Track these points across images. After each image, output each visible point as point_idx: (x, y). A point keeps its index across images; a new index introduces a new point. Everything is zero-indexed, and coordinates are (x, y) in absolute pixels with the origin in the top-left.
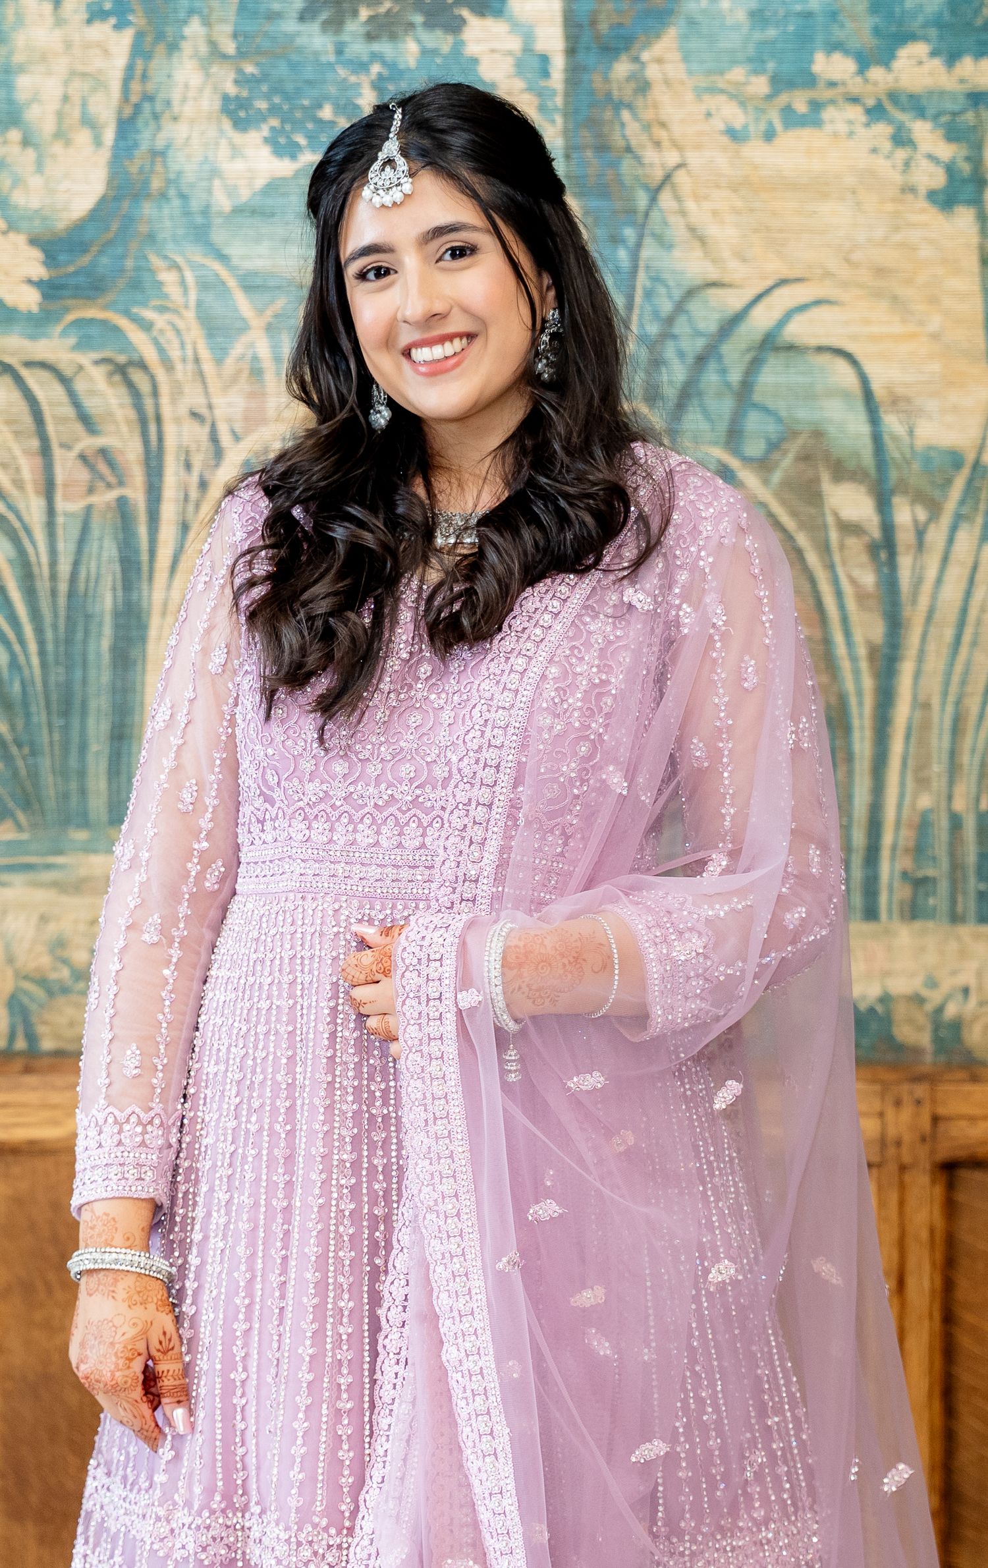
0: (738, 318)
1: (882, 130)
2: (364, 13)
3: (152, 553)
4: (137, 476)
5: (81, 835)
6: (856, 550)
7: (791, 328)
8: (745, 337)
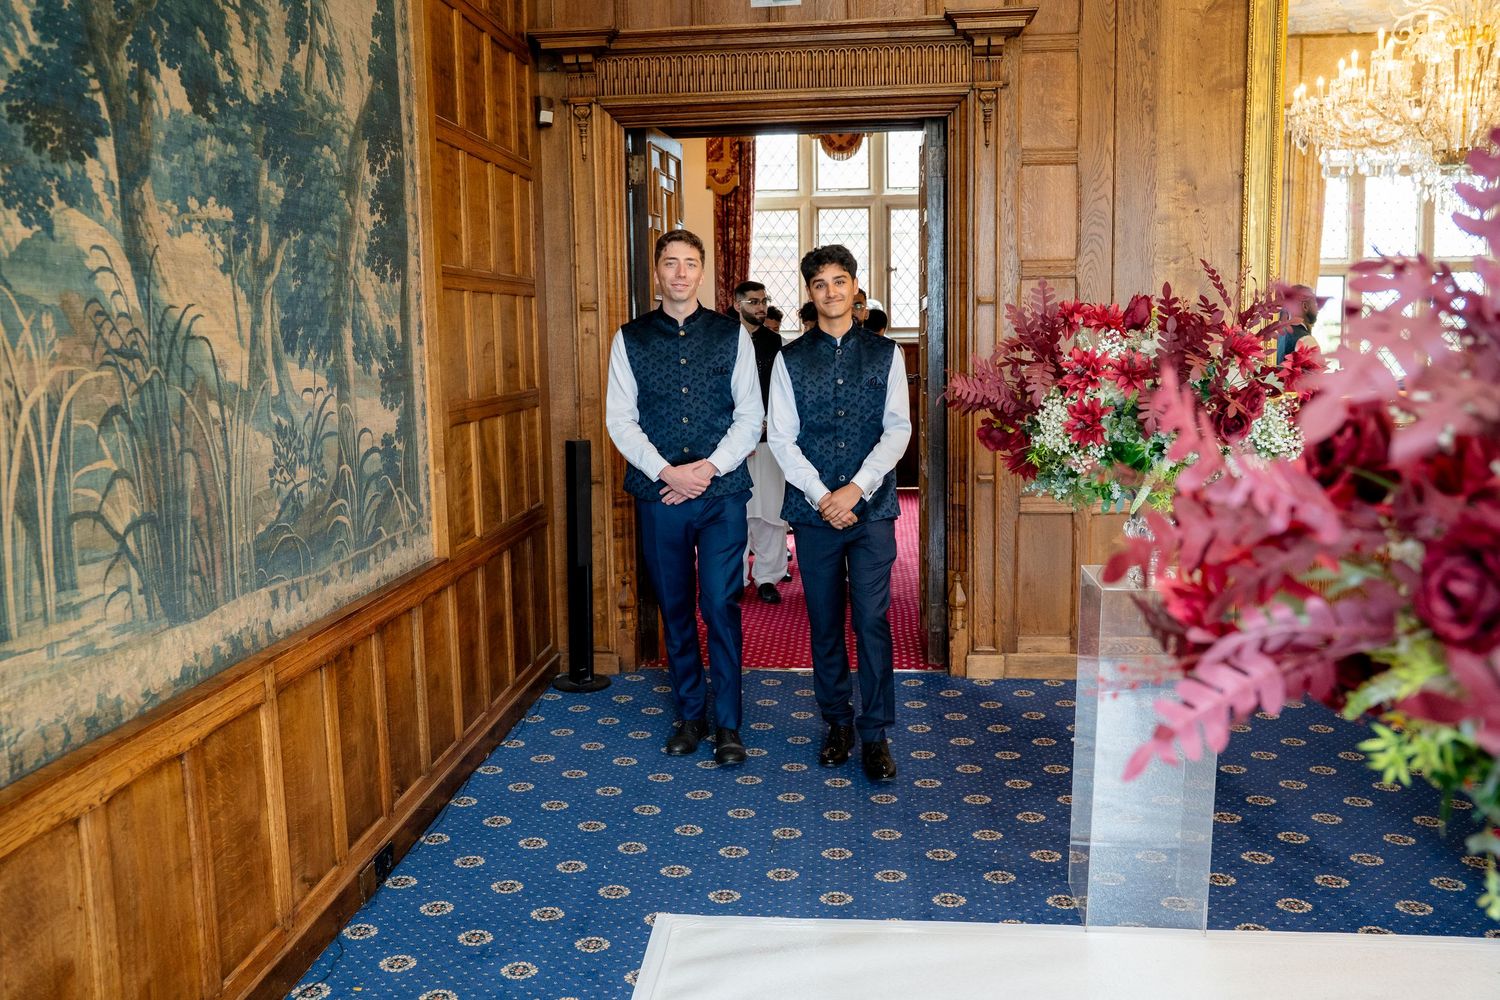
0: (179, 323)
6: (218, 431)
7: (193, 329)
8: (182, 332)
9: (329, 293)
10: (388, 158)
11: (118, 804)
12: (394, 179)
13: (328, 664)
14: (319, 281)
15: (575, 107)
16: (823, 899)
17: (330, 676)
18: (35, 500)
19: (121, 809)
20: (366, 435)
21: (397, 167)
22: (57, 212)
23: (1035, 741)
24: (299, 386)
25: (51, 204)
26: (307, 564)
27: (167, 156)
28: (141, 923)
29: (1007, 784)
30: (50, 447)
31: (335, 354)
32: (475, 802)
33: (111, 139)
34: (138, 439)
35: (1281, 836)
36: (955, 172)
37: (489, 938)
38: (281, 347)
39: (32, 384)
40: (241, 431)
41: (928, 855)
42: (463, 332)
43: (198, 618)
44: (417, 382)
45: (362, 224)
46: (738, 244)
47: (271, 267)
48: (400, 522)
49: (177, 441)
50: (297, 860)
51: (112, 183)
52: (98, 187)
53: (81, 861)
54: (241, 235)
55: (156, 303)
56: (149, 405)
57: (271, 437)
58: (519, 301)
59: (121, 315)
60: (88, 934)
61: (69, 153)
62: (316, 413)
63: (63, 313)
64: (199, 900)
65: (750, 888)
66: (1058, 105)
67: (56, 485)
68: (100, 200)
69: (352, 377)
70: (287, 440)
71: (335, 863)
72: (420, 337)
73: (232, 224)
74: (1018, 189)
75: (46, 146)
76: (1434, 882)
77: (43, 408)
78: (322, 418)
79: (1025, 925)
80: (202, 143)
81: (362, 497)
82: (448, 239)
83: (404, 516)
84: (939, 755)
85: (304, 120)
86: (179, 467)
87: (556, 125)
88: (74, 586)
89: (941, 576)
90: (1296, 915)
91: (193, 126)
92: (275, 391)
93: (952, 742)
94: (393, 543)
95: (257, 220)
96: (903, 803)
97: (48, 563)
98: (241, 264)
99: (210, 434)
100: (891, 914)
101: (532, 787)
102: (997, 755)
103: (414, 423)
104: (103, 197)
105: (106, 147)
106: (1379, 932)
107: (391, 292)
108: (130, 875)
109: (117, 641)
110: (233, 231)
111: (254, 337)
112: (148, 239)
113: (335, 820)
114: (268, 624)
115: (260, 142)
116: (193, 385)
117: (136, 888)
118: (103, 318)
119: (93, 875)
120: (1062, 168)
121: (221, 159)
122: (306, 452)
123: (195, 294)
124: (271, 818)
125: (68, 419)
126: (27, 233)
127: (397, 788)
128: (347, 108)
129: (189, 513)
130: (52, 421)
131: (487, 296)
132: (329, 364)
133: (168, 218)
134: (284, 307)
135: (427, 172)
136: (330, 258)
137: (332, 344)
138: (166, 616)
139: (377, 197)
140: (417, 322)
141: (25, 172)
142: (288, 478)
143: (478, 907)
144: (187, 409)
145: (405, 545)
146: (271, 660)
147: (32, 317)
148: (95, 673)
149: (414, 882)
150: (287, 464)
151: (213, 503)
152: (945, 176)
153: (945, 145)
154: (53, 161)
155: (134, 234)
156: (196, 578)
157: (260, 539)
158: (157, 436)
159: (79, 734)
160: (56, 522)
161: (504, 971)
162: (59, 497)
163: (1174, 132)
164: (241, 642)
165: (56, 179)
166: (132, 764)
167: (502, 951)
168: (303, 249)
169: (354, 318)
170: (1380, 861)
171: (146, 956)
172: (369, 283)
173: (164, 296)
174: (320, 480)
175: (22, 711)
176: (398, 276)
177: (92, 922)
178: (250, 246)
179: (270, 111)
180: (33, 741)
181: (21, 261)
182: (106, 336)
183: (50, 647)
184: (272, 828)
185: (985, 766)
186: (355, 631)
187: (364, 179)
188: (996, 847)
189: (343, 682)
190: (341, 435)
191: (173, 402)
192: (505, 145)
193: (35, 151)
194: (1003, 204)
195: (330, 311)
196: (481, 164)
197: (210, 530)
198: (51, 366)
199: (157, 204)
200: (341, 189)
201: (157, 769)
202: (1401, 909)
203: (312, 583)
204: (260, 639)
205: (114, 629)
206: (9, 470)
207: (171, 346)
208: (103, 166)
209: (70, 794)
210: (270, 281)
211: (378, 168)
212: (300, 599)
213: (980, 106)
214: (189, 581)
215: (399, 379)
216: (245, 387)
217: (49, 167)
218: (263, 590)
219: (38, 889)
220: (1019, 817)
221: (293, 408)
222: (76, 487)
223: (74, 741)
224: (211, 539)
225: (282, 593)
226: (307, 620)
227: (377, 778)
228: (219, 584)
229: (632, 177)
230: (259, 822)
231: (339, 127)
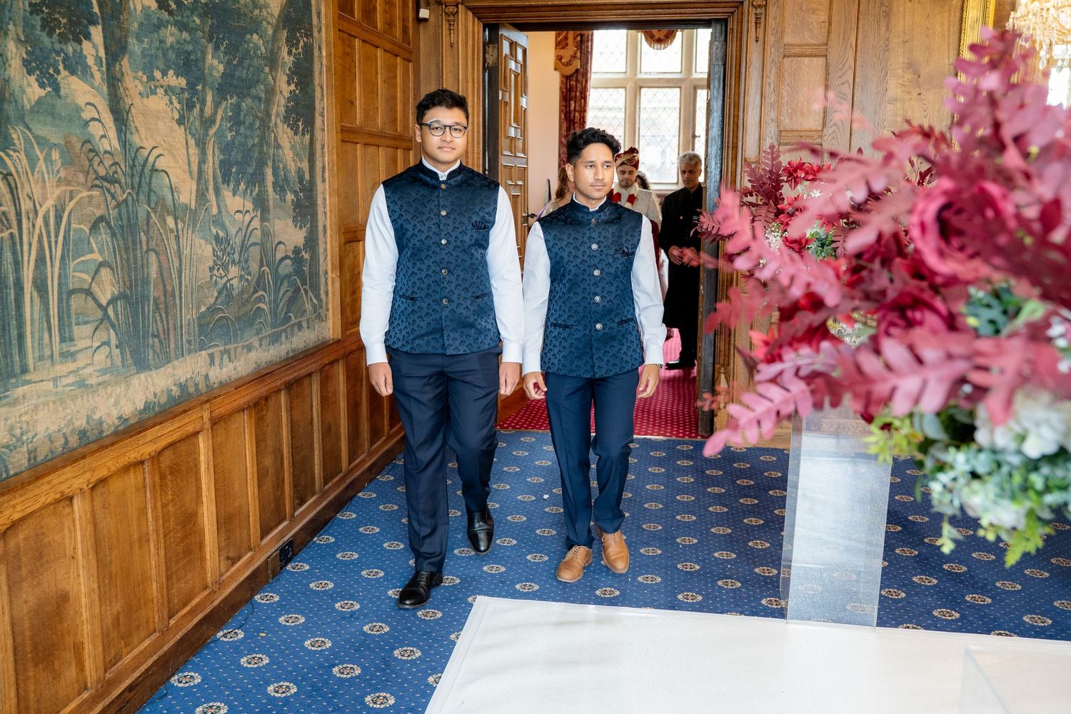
0: (147, 159)
1: (167, 97)
2: (58, 31)
3: (22, 257)
4: (14, 223)
5: (14, 380)
6: (173, 238)
7: (157, 164)
8: (149, 166)
9: (256, 142)
10: (302, 43)
11: (99, 491)
12: (306, 60)
13: (249, 407)
14: (248, 133)
15: (446, 6)
16: (598, 592)
17: (250, 416)
18: (46, 278)
19: (101, 494)
20: (282, 246)
21: (308, 50)
22: (62, 79)
23: (771, 492)
24: (232, 211)
25: (58, 72)
26: (236, 336)
27: (140, 40)
28: (114, 574)
29: (745, 521)
30: (56, 242)
31: (259, 187)
32: (354, 516)
33: (100, 27)
34: (117, 240)
35: (945, 567)
36: (732, 62)
37: (357, 607)
38: (220, 180)
39: (45, 198)
40: (190, 239)
41: (679, 566)
42: (356, 174)
43: (157, 368)
44: (320, 210)
45: (281, 92)
46: (577, 114)
47: (214, 122)
48: (305, 311)
49: (144, 243)
50: (223, 544)
51: (101, 58)
52: (90, 61)
53: (74, 526)
54: (192, 98)
55: (130, 145)
56: (125, 217)
57: (211, 244)
58: (400, 152)
59: (106, 152)
60: (78, 575)
61: (71, 37)
62: (244, 229)
63: (66, 150)
64: (153, 563)
65: (546, 582)
66: (814, 10)
67: (60, 269)
68: (93, 70)
69: (271, 203)
70: (222, 247)
71: (250, 549)
72: (323, 177)
73: (186, 90)
74: (780, 74)
75: (55, 31)
76: (1056, 604)
77: (52, 214)
78: (249, 232)
79: (743, 616)
80: (164, 31)
81: (277, 291)
82: (345, 104)
83: (308, 307)
84: (697, 499)
85: (239, 14)
86: (145, 262)
87: (432, 20)
88: (72, 339)
89: (710, 369)
90: (946, 620)
91: (158, 18)
92: (215, 211)
93: (709, 490)
94: (300, 326)
95: (204, 87)
96: (665, 530)
97: (55, 322)
98: (192, 119)
99: (168, 240)
100: (646, 605)
101: (396, 507)
102: (741, 501)
103: (317, 240)
104: (95, 69)
105: (97, 32)
106: (1007, 635)
107: (302, 143)
108: (106, 540)
109: (101, 379)
110: (186, 95)
111: (200, 172)
112: (126, 99)
113: (251, 518)
114: (207, 376)
115: (207, 30)
116: (156, 204)
117: (111, 549)
118: (94, 154)
119: (82, 536)
120: (815, 59)
121: (178, 42)
122: (236, 256)
123: (158, 139)
124: (205, 512)
125: (69, 224)
126: (42, 93)
127: (297, 501)
128: (271, 6)
129: (152, 294)
130: (58, 225)
131: (376, 147)
132: (254, 193)
133: (140, 84)
134: (222, 151)
135: (331, 54)
136: (257, 116)
137: (257, 178)
138: (135, 365)
139: (293, 73)
140: (321, 165)
141: (41, 50)
142: (223, 274)
143: (351, 586)
144: (151, 221)
145: (308, 328)
146: (207, 401)
147: (45, 152)
148: (85, 401)
149: (307, 567)
150: (223, 264)
151: (169, 288)
152: (725, 65)
153: (726, 40)
154: (60, 42)
155: (116, 96)
156: (156, 340)
157: (201, 316)
158: (130, 239)
159: (74, 441)
160: (60, 294)
161: (366, 628)
162: (63, 277)
163: (904, 32)
164: (187, 387)
165: (62, 55)
166: (109, 464)
167: (366, 615)
168: (237, 109)
169: (274, 160)
170: (1019, 587)
171: (117, 596)
172: (285, 135)
173: (136, 140)
174: (246, 277)
175: (36, 421)
176: (308, 131)
177: (81, 567)
178: (198, 106)
179: (214, 7)
180: (43, 442)
181: (38, 112)
182: (95, 167)
183: (55, 380)
184: (206, 519)
185: (731, 508)
186: (269, 387)
187: (283, 58)
188: (729, 563)
189: (259, 421)
190: (262, 245)
191: (142, 215)
192: (391, 35)
193: (48, 35)
194: (767, 87)
195: (256, 155)
196: (373, 49)
197: (166, 307)
198: (58, 186)
199: (132, 74)
200: (266, 65)
201: (127, 469)
202: (1027, 620)
203: (239, 350)
204: (200, 386)
205: (98, 371)
206: (29, 257)
207: (141, 176)
208: (95, 46)
209: (67, 479)
210: (212, 131)
211: (294, 51)
212: (230, 360)
213: (753, 11)
214: (151, 342)
215: (307, 207)
216: (193, 207)
217: (57, 46)
218: (203, 352)
219: (46, 540)
220: (750, 544)
221: (228, 223)
222: (74, 271)
223: (70, 445)
224: (167, 313)
225: (217, 356)
226: (234, 376)
227: (283, 493)
228: (172, 346)
229: (488, 61)
230: (196, 514)
231: (265, 20)
